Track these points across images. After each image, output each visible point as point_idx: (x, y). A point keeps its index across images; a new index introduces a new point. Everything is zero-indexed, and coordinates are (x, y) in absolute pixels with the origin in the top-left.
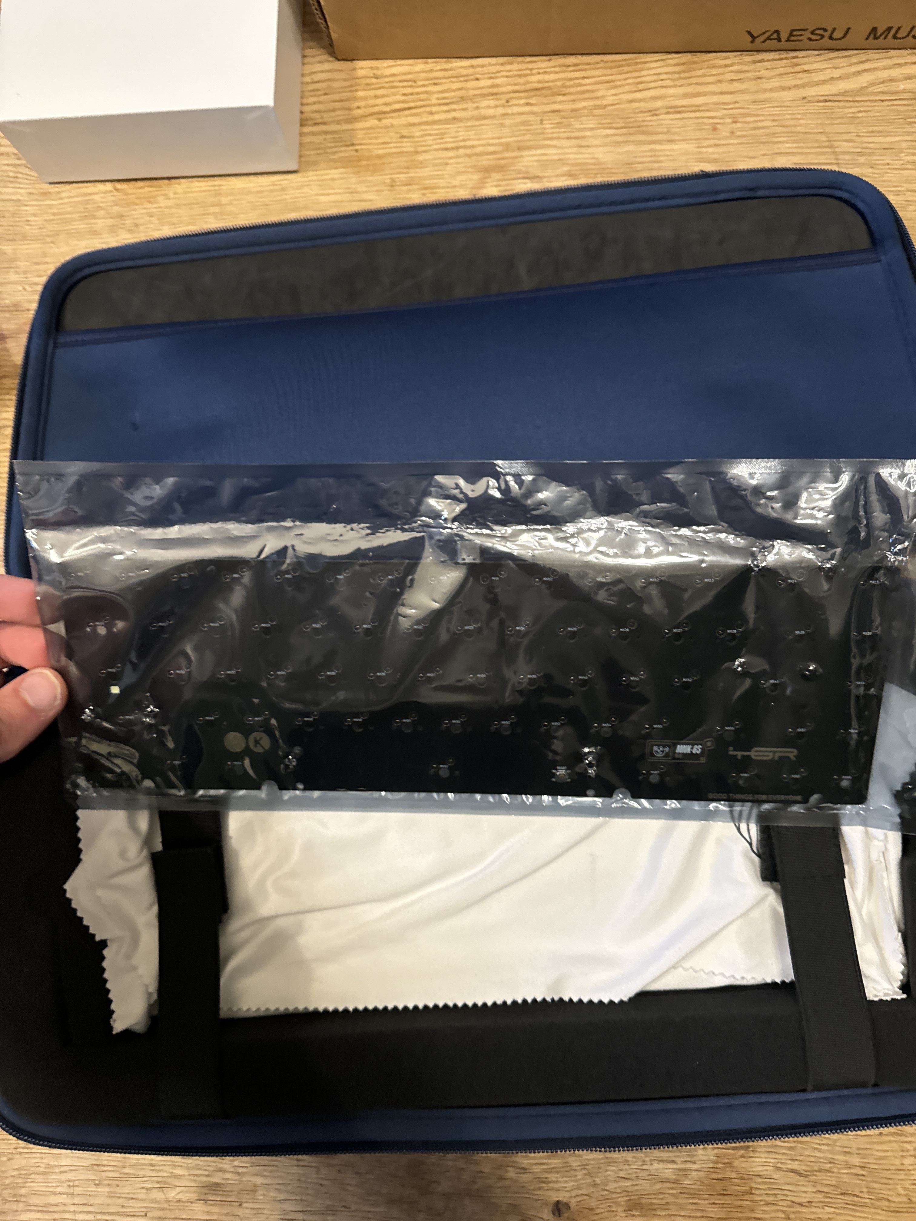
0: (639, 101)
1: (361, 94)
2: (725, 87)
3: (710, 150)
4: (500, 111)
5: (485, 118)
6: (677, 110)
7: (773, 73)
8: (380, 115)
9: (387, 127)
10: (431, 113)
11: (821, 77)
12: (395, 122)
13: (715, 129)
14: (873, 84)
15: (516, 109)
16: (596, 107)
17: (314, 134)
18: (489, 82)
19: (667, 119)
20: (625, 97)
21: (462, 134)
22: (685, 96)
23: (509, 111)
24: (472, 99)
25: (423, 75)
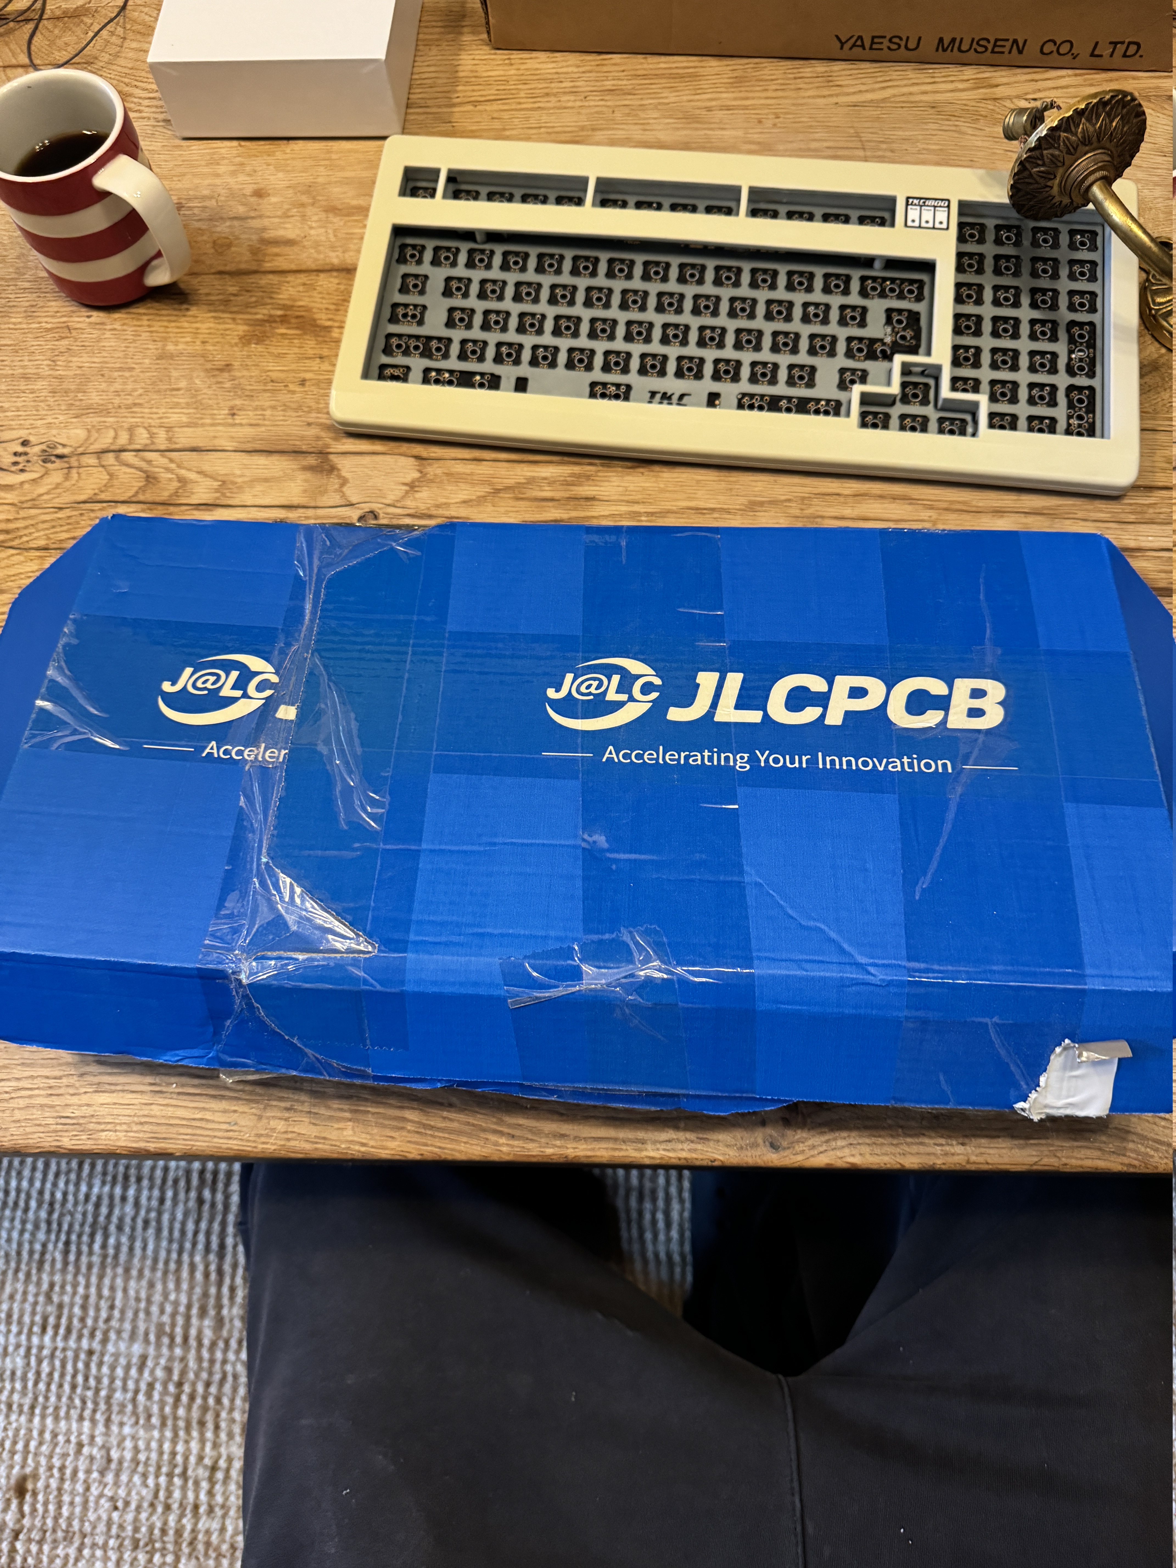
0: (698, 100)
1: (460, 88)
2: (769, 94)
3: (756, 136)
4: (579, 104)
5: (565, 108)
6: (728, 108)
7: (811, 86)
8: (475, 103)
9: (480, 111)
10: (520, 103)
11: (852, 90)
12: (488, 108)
13: (760, 122)
14: (895, 96)
15: (592, 103)
16: (659, 104)
17: (418, 114)
18: (572, 84)
19: (720, 114)
20: (685, 98)
21: (544, 118)
22: (735, 99)
23: (586, 104)
24: (555, 95)
25: (515, 78)
